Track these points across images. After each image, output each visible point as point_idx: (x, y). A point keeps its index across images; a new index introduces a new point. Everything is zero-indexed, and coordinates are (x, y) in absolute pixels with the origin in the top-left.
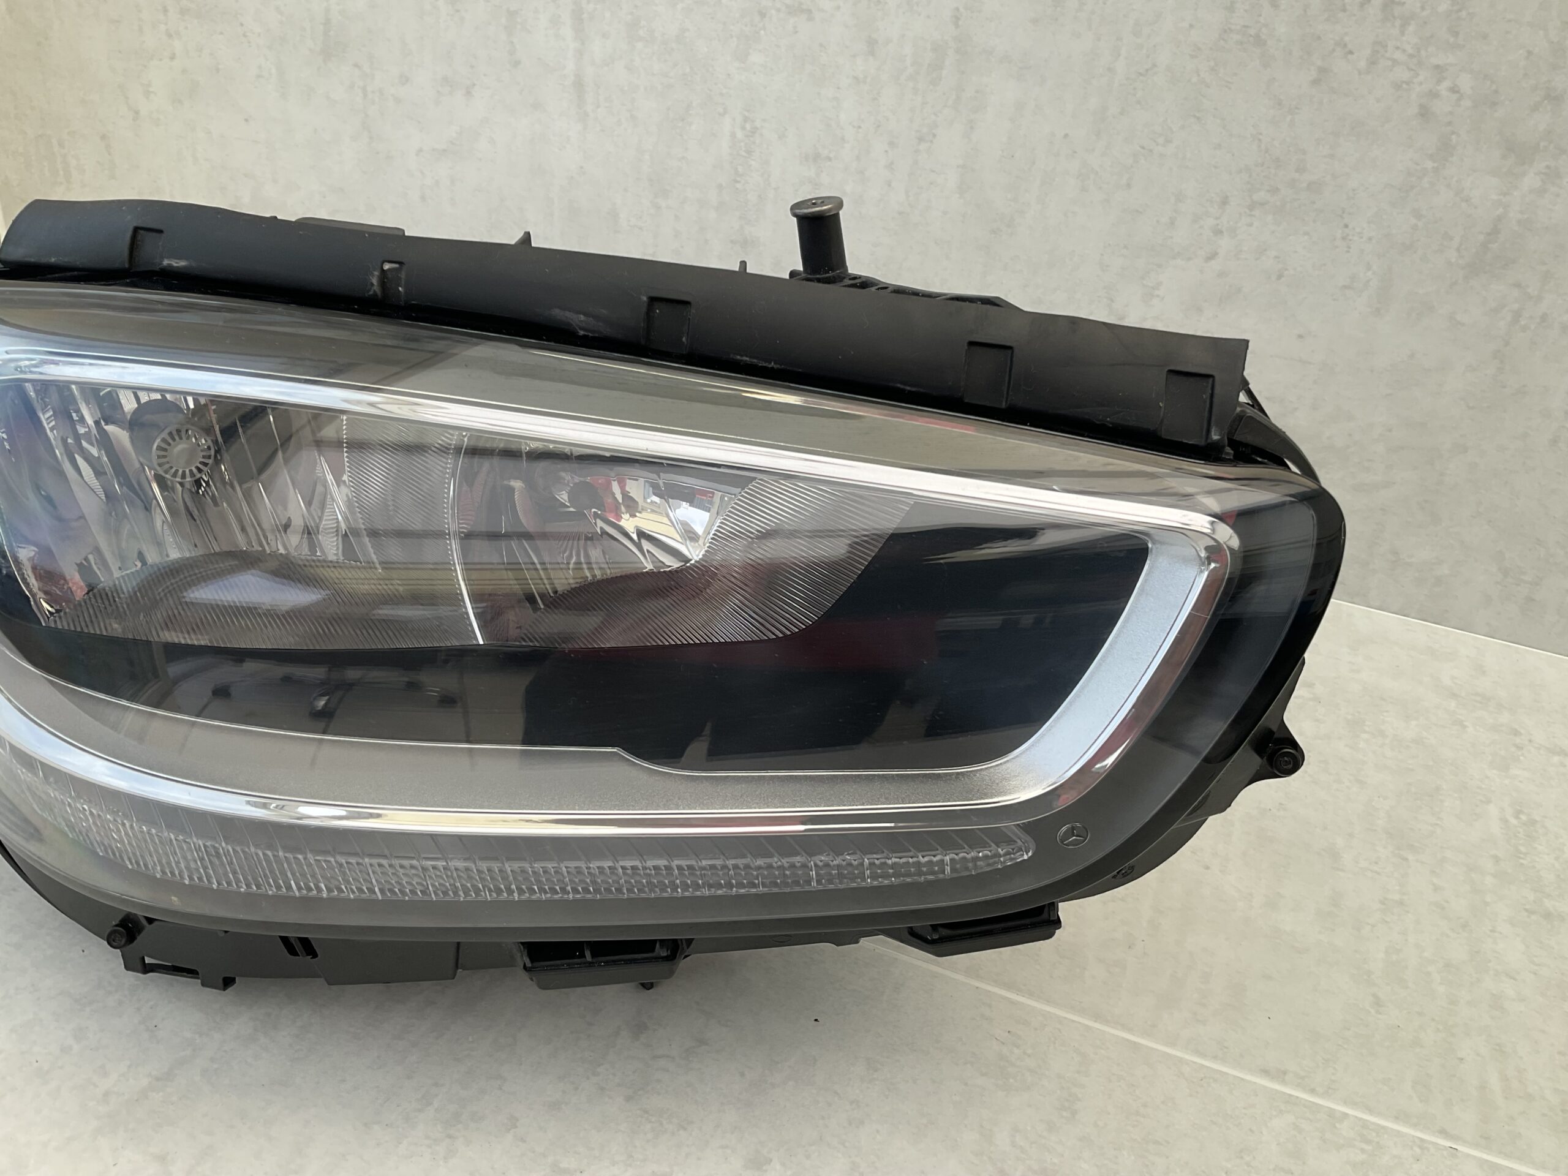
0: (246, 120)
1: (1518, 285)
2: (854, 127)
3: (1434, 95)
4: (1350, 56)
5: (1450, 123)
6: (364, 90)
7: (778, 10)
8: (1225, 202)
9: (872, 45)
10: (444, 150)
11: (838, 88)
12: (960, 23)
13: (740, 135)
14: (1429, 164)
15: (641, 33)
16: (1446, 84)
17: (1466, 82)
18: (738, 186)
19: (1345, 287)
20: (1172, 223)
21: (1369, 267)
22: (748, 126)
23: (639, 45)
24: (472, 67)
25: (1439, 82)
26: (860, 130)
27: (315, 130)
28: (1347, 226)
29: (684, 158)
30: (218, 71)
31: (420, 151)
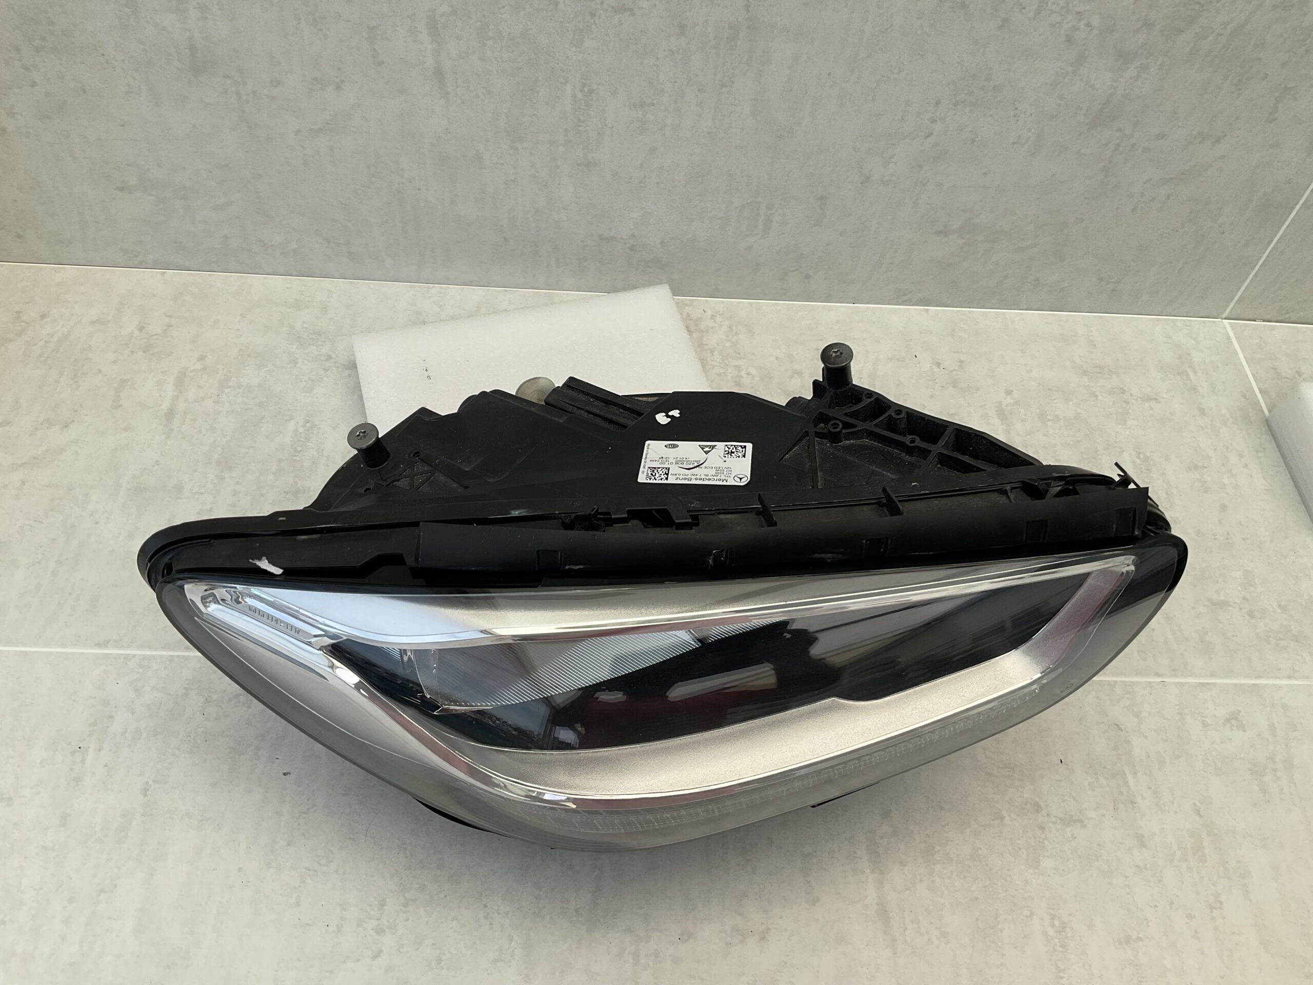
0: (122, 126)
1: (1119, 130)
2: (671, 82)
3: (1076, 29)
4: (1023, 11)
5: (1084, 45)
6: (238, 94)
7: (606, 10)
8: (938, 103)
9: (682, 29)
10: (321, 129)
11: (657, 58)
12: (750, 9)
13: (579, 95)
14: (1070, 69)
15: (490, 34)
16: (1083, 23)
17: (1095, 21)
18: (581, 128)
19: (1014, 143)
20: (903, 119)
21: (1029, 130)
22: (586, 89)
23: (490, 43)
24: (339, 69)
25: (1080, 21)
26: (675, 84)
27: (194, 126)
28: (1016, 109)
29: (534, 115)
30: (84, 91)
31: (298, 132)
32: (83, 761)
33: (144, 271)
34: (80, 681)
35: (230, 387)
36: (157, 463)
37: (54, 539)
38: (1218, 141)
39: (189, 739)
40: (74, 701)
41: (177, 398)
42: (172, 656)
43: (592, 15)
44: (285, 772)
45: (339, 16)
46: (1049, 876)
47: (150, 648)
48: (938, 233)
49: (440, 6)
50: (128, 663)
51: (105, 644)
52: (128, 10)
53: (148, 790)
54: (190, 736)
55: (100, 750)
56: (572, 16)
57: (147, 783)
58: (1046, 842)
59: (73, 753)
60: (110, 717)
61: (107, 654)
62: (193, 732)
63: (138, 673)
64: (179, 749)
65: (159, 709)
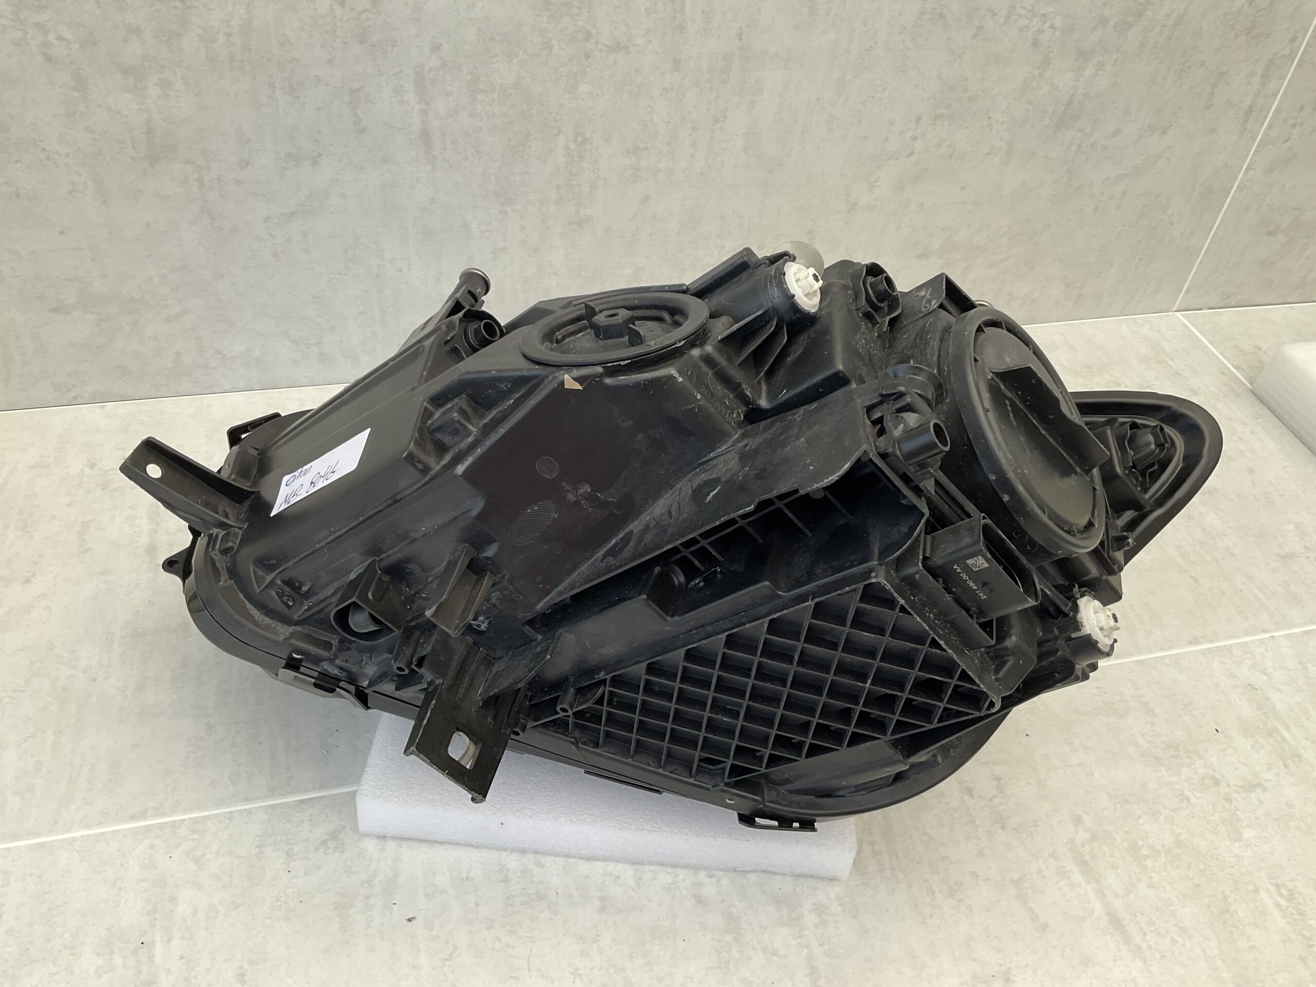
0: (62, 233)
1: (1080, 130)
2: (665, 123)
3: (1040, 31)
4: (995, 17)
5: (1049, 47)
6: (201, 182)
7: (601, 51)
8: (919, 119)
9: (677, 64)
10: (293, 213)
11: (652, 98)
12: (743, 37)
13: (572, 146)
14: (1037, 72)
15: (482, 86)
16: (1048, 24)
17: (1058, 22)
18: (574, 183)
19: (988, 154)
20: (887, 139)
21: (1002, 139)
22: (579, 139)
23: (480, 97)
24: (317, 141)
25: (1044, 23)
26: (669, 124)
27: (148, 225)
28: (990, 118)
29: (525, 172)
30: (18, 196)
31: (267, 219)
32: (151, 959)
33: (80, 408)
34: (122, 865)
36: (151, 603)
37: (46, 708)
38: (1164, 132)
39: (279, 903)
40: (120, 889)
41: (156, 531)
42: (231, 813)
43: (587, 56)
44: (410, 917)
45: (318, 80)
46: (1256, 845)
47: (200, 809)
48: (920, 256)
49: (429, 60)
50: (177, 831)
51: (142, 815)
52: (76, 94)
53: (245, 975)
54: (280, 900)
55: (169, 941)
56: (566, 60)
57: (241, 967)
58: (1238, 813)
59: (135, 952)
60: (172, 899)
61: (148, 826)
62: (282, 895)
63: (193, 840)
64: (271, 918)
65: (231, 877)
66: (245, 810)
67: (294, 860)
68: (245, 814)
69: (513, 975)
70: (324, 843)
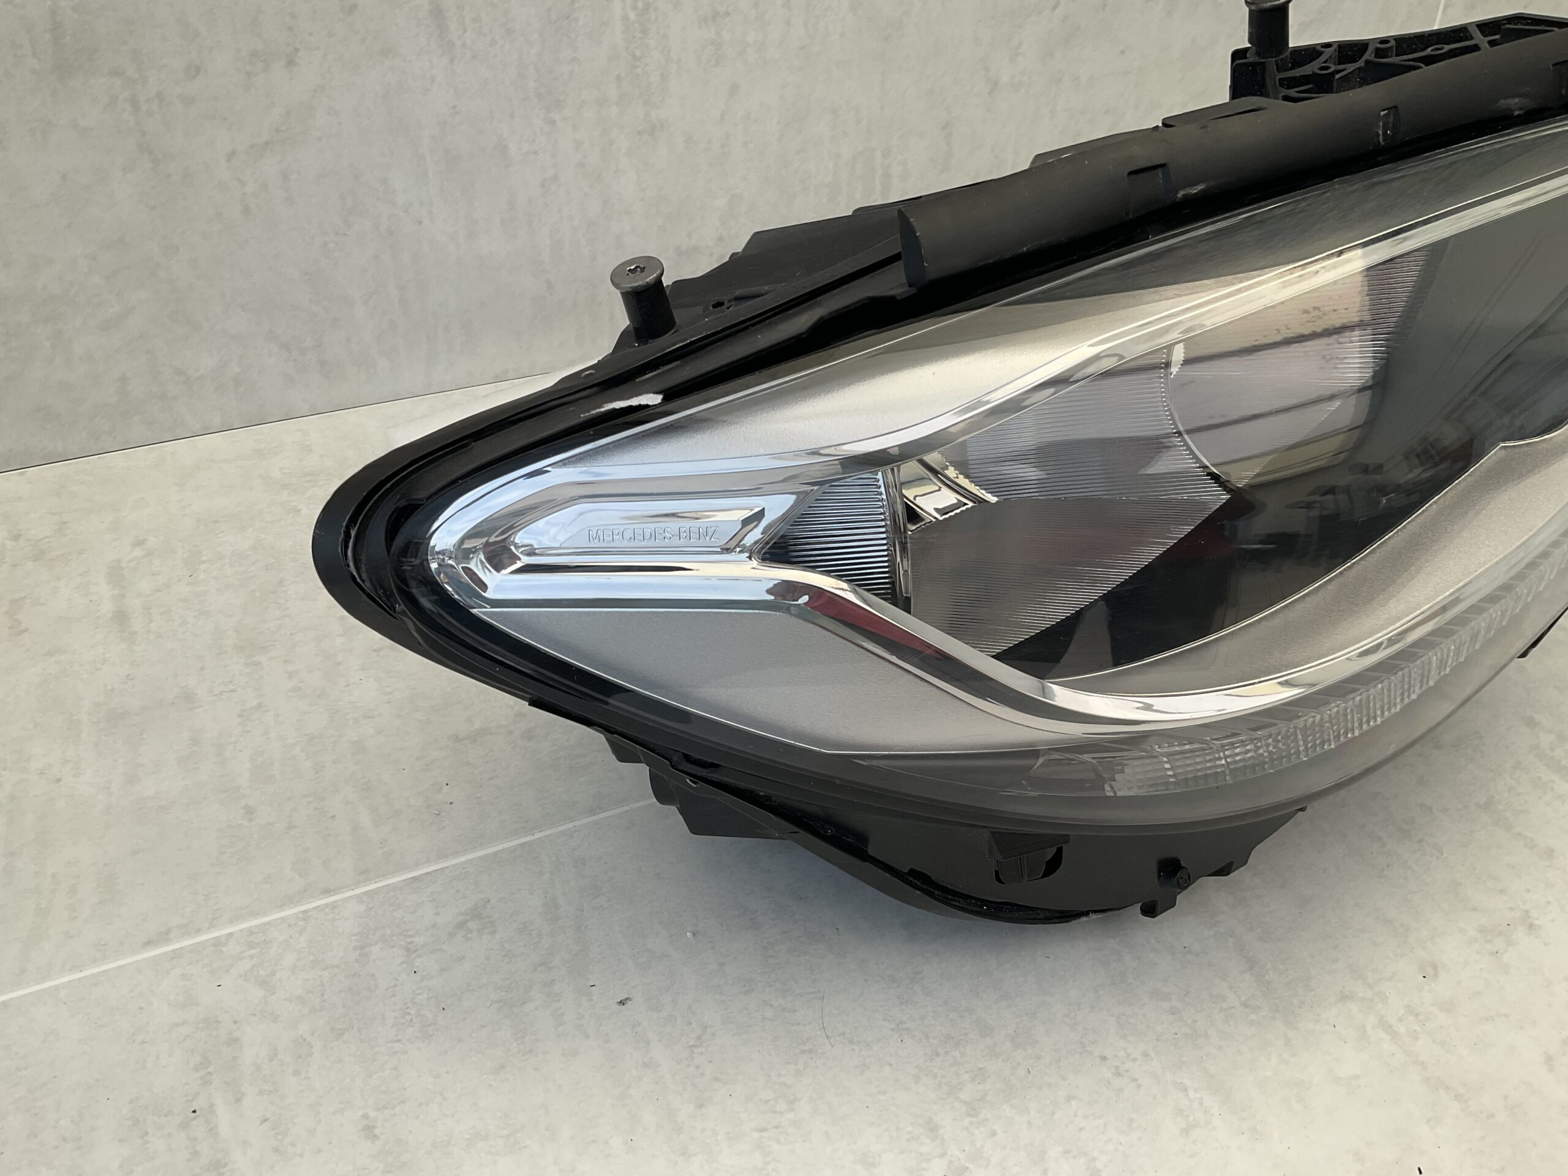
6: (134, 102)
10: (267, 143)
13: (632, 15)
24: (290, 29)
27: (64, 177)
29: (574, 59)
31: (232, 155)
32: (212, 1131)
34: (141, 1008)
35: (204, 562)
36: (130, 677)
39: (408, 1017)
40: (144, 1042)
41: (123, 596)
42: (305, 912)
44: (620, 999)
50: (224, 949)
51: (164, 937)
53: (374, 1127)
54: (409, 1014)
55: (238, 1100)
57: (365, 1117)
59: (184, 1126)
60: (233, 1041)
61: (174, 951)
62: (410, 1005)
63: (251, 957)
64: (399, 1041)
65: (323, 995)
66: (327, 905)
67: (419, 956)
68: (327, 910)
69: (806, 1048)
70: (461, 925)
